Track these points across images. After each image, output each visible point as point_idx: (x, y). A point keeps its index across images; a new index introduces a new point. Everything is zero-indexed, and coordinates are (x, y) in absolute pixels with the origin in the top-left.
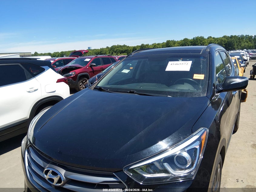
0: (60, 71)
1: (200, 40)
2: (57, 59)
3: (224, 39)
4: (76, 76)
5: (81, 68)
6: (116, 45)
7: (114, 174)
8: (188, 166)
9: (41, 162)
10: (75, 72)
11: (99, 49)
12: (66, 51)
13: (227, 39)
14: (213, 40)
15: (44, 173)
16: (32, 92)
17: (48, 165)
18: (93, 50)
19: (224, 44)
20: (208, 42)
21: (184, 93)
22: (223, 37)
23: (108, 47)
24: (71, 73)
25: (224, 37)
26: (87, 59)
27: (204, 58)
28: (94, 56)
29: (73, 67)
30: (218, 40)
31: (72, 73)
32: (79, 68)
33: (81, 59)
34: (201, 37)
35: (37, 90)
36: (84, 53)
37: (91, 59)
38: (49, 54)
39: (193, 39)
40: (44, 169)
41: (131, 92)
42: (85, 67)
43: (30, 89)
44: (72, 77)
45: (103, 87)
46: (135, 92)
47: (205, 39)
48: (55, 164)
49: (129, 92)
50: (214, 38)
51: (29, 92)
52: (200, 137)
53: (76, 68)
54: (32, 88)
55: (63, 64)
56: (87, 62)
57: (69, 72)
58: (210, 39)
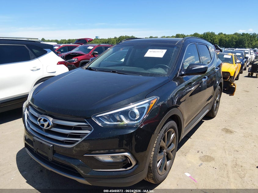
0: (64, 56)
1: (210, 35)
2: (62, 45)
3: (235, 36)
4: (79, 62)
5: (83, 55)
6: (124, 36)
7: (85, 120)
8: (136, 119)
9: (36, 114)
10: (78, 58)
11: (107, 39)
12: (73, 39)
13: (238, 36)
14: (224, 36)
15: (38, 120)
16: (35, 71)
17: (41, 116)
18: (101, 40)
19: (235, 42)
20: (219, 38)
21: (154, 74)
22: (234, 34)
23: (115, 38)
24: (73, 59)
25: (236, 34)
26: (90, 47)
27: (178, 47)
28: (97, 45)
29: (76, 53)
30: (229, 37)
31: (75, 60)
32: (82, 55)
33: (85, 46)
34: (212, 32)
35: (40, 69)
36: (89, 41)
37: (94, 47)
38: (56, 41)
39: (204, 34)
40: (38, 118)
41: (113, 72)
42: (88, 54)
43: (34, 68)
44: (74, 63)
45: (92, 68)
46: (117, 72)
47: (216, 35)
48: (46, 115)
49: (112, 71)
50: (225, 35)
51: (32, 70)
52: (150, 101)
53: (80, 55)
54: (35, 67)
55: (68, 50)
56: (90, 50)
57: (72, 58)
58: (221, 35)
